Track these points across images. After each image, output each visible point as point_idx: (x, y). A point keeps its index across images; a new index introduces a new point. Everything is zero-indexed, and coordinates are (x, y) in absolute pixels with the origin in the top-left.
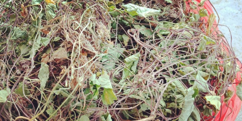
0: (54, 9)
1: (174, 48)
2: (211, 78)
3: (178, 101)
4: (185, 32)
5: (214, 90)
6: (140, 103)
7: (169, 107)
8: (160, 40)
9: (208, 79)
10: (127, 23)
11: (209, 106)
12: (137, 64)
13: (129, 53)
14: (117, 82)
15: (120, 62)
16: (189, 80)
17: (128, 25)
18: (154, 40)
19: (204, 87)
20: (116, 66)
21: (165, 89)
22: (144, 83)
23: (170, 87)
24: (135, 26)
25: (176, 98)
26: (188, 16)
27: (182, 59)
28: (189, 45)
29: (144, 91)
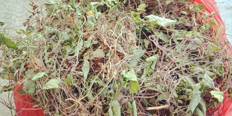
0: (93, 19)
1: (187, 51)
2: (217, 78)
3: (188, 94)
4: (196, 39)
5: (219, 87)
6: (158, 94)
7: (181, 98)
8: (175, 45)
9: (214, 78)
10: (148, 30)
11: (214, 100)
12: (156, 63)
13: (149, 54)
14: (140, 77)
15: (141, 61)
16: (198, 78)
17: (149, 32)
18: (170, 44)
19: (210, 84)
20: (138, 64)
21: (178, 84)
22: (161, 78)
23: (182, 82)
24: (155, 33)
25: (187, 92)
26: (200, 25)
27: (193, 61)
28: (199, 49)
29: (161, 85)
